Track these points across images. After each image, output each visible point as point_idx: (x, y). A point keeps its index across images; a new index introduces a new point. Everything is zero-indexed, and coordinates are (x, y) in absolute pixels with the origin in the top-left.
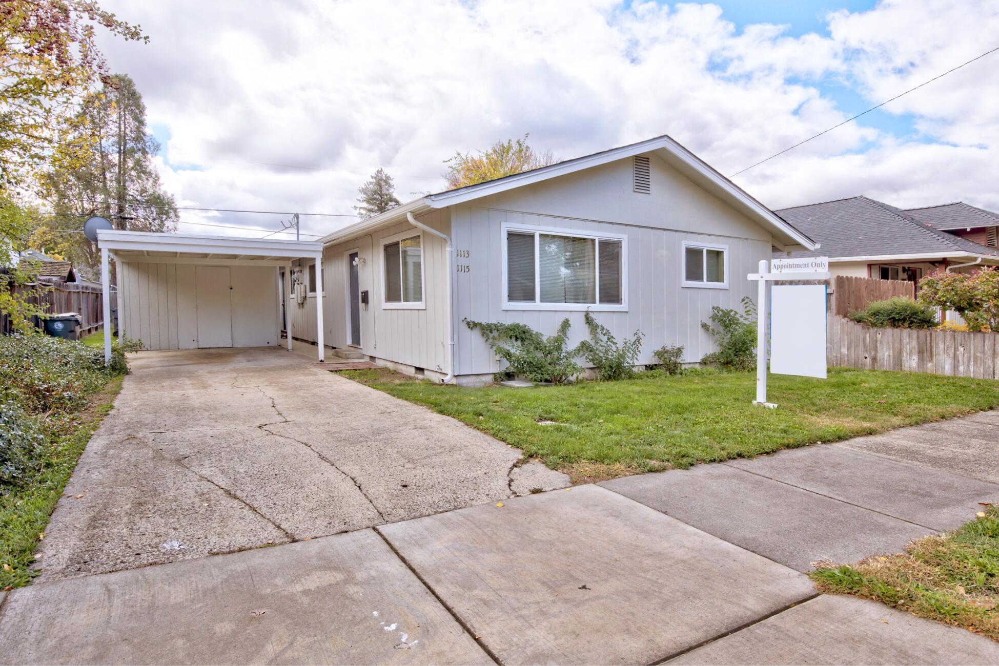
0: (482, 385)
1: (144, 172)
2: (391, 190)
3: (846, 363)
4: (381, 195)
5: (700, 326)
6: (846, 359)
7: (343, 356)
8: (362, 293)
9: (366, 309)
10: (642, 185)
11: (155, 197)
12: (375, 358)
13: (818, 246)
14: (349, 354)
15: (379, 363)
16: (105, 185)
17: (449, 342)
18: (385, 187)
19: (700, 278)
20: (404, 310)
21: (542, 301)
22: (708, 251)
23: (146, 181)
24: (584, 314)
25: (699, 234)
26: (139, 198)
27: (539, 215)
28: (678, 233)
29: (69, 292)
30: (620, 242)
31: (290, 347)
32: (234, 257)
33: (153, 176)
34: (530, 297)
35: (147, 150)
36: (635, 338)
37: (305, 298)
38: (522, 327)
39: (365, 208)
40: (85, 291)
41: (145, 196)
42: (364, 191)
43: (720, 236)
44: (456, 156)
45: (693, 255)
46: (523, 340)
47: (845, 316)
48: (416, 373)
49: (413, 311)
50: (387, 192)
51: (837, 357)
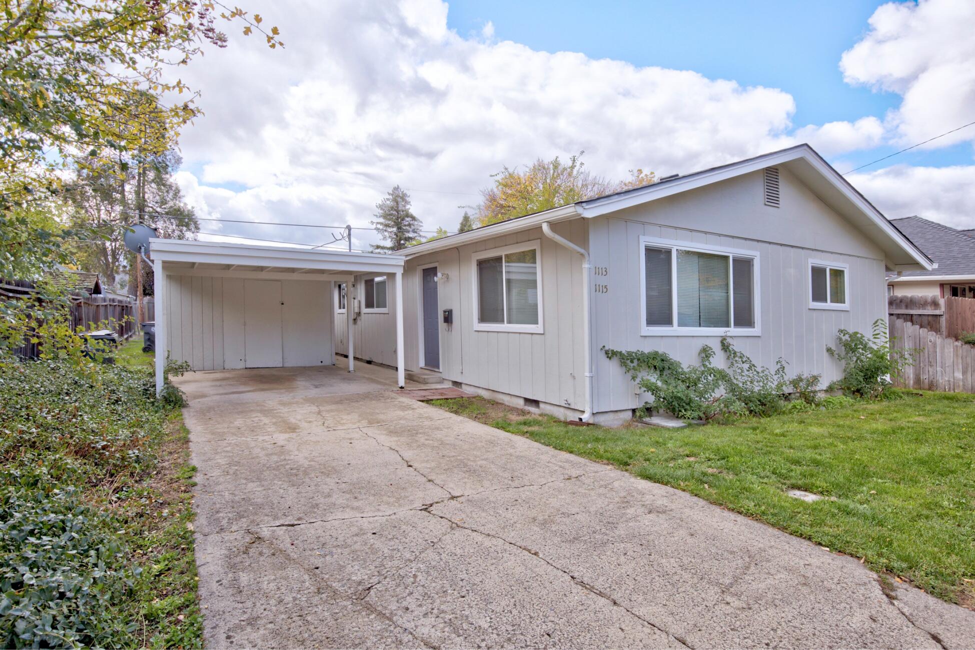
0: (621, 422)
1: (164, 185)
2: (408, 207)
3: (961, 388)
4: (398, 211)
5: (825, 351)
6: (961, 383)
7: (421, 380)
8: (445, 312)
9: (449, 329)
10: (772, 199)
11: (175, 210)
12: (461, 384)
13: (936, 266)
14: (428, 379)
15: (467, 391)
16: (124, 196)
17: (587, 374)
18: (402, 203)
19: (824, 300)
20: (508, 333)
21: (679, 325)
22: (831, 270)
23: (165, 194)
24: (720, 339)
25: (822, 251)
26: (159, 209)
27: (676, 228)
28: (805, 251)
29: (98, 306)
30: (752, 260)
31: (351, 368)
32: (292, 270)
33: (173, 188)
34: (668, 321)
35: (168, 163)
36: (779, 366)
37: (359, 314)
38: (662, 355)
39: (381, 224)
40: (111, 303)
41: (165, 208)
42: (380, 207)
43: (841, 254)
44: (504, 170)
45: (818, 273)
46: (662, 370)
47: (957, 339)
48: (525, 405)
49: (522, 335)
50: (403, 209)
51: (949, 381)
